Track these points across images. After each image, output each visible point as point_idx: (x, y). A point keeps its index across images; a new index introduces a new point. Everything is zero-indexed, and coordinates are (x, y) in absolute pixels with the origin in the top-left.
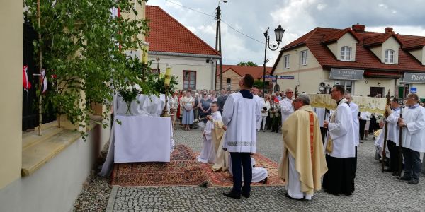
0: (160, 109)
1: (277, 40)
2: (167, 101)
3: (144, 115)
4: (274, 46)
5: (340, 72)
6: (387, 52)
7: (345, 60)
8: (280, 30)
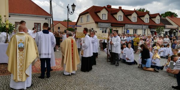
1: (73, 10)
2: (7, 36)
4: (71, 12)
5: (102, 24)
6: (119, 16)
7: (104, 19)
8: (74, 6)
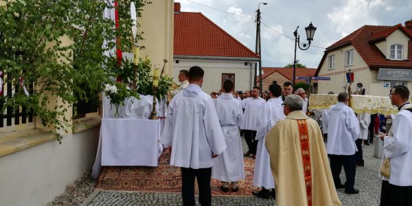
0: (147, 111)
1: (308, 39)
2: (154, 104)
3: (132, 117)
4: (305, 45)
5: (390, 72)
7: (396, 59)
8: (311, 28)
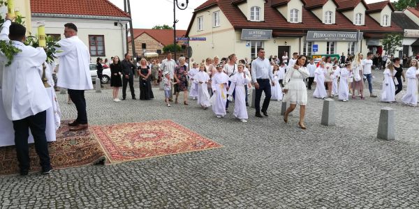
4: (183, 5)
5: (251, 32)
6: (292, 11)
7: (255, 20)
